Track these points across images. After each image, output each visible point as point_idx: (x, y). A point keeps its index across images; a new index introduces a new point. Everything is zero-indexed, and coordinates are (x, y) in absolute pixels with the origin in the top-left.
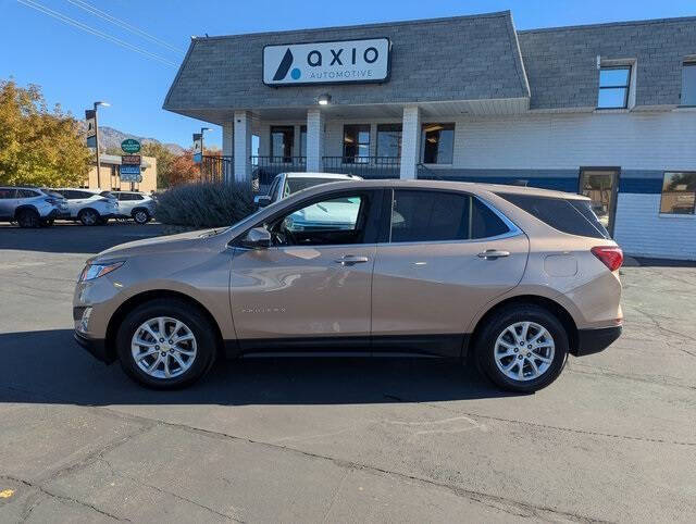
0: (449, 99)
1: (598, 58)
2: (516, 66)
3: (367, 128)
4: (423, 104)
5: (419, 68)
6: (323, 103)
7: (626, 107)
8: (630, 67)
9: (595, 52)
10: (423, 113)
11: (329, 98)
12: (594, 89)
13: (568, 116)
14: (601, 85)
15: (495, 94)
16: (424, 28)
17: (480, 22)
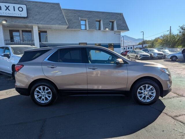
0: (47, 24)
1: (80, 18)
2: (63, 18)
3: (18, 31)
4: (39, 25)
5: (37, 15)
6: (4, 22)
7: (86, 30)
8: (86, 20)
9: (79, 16)
10: (39, 28)
11: (6, 21)
12: (80, 25)
13: (75, 31)
14: (81, 24)
15: (60, 24)
16: (36, 4)
17: (52, 5)
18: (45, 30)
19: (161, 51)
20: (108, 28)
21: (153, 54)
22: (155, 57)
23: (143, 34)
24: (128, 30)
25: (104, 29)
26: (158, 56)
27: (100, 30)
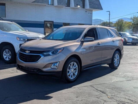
7: (53, 5)
18: (4, 2)
19: (135, 36)
20: (79, 5)
21: (127, 39)
22: (129, 43)
23: (110, 14)
24: (101, 9)
25: (75, 6)
26: (133, 41)
27: (70, 7)
